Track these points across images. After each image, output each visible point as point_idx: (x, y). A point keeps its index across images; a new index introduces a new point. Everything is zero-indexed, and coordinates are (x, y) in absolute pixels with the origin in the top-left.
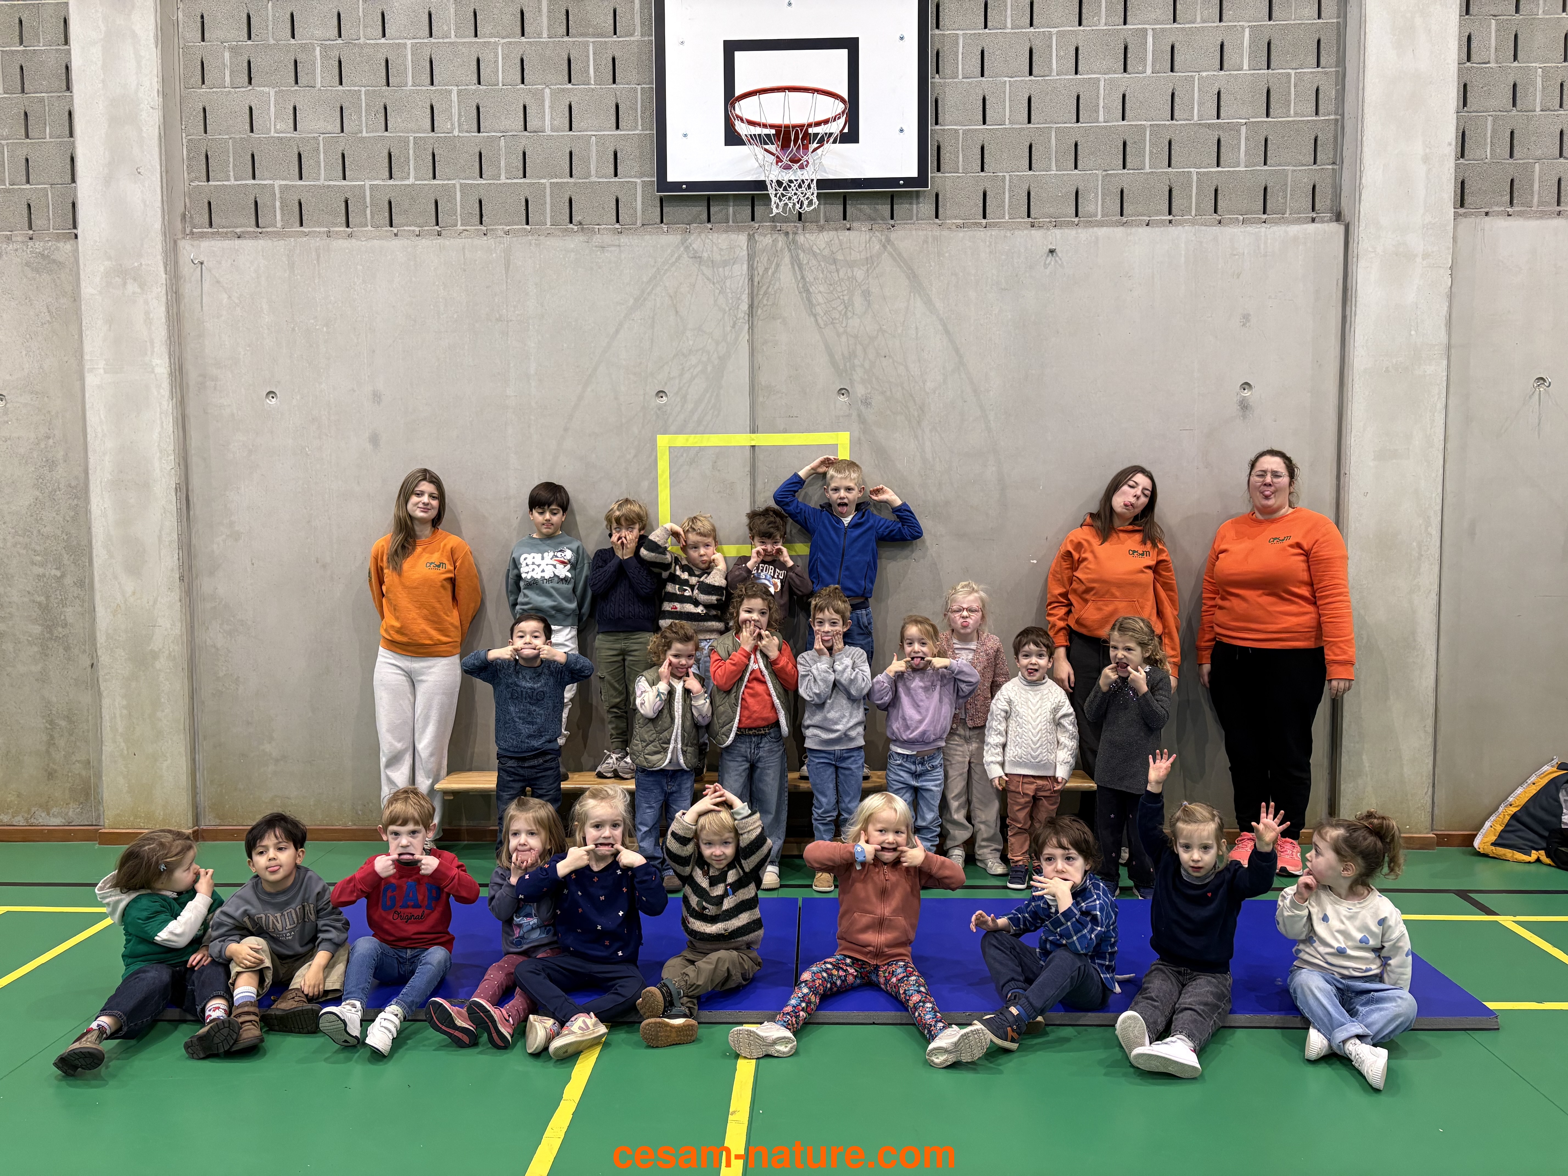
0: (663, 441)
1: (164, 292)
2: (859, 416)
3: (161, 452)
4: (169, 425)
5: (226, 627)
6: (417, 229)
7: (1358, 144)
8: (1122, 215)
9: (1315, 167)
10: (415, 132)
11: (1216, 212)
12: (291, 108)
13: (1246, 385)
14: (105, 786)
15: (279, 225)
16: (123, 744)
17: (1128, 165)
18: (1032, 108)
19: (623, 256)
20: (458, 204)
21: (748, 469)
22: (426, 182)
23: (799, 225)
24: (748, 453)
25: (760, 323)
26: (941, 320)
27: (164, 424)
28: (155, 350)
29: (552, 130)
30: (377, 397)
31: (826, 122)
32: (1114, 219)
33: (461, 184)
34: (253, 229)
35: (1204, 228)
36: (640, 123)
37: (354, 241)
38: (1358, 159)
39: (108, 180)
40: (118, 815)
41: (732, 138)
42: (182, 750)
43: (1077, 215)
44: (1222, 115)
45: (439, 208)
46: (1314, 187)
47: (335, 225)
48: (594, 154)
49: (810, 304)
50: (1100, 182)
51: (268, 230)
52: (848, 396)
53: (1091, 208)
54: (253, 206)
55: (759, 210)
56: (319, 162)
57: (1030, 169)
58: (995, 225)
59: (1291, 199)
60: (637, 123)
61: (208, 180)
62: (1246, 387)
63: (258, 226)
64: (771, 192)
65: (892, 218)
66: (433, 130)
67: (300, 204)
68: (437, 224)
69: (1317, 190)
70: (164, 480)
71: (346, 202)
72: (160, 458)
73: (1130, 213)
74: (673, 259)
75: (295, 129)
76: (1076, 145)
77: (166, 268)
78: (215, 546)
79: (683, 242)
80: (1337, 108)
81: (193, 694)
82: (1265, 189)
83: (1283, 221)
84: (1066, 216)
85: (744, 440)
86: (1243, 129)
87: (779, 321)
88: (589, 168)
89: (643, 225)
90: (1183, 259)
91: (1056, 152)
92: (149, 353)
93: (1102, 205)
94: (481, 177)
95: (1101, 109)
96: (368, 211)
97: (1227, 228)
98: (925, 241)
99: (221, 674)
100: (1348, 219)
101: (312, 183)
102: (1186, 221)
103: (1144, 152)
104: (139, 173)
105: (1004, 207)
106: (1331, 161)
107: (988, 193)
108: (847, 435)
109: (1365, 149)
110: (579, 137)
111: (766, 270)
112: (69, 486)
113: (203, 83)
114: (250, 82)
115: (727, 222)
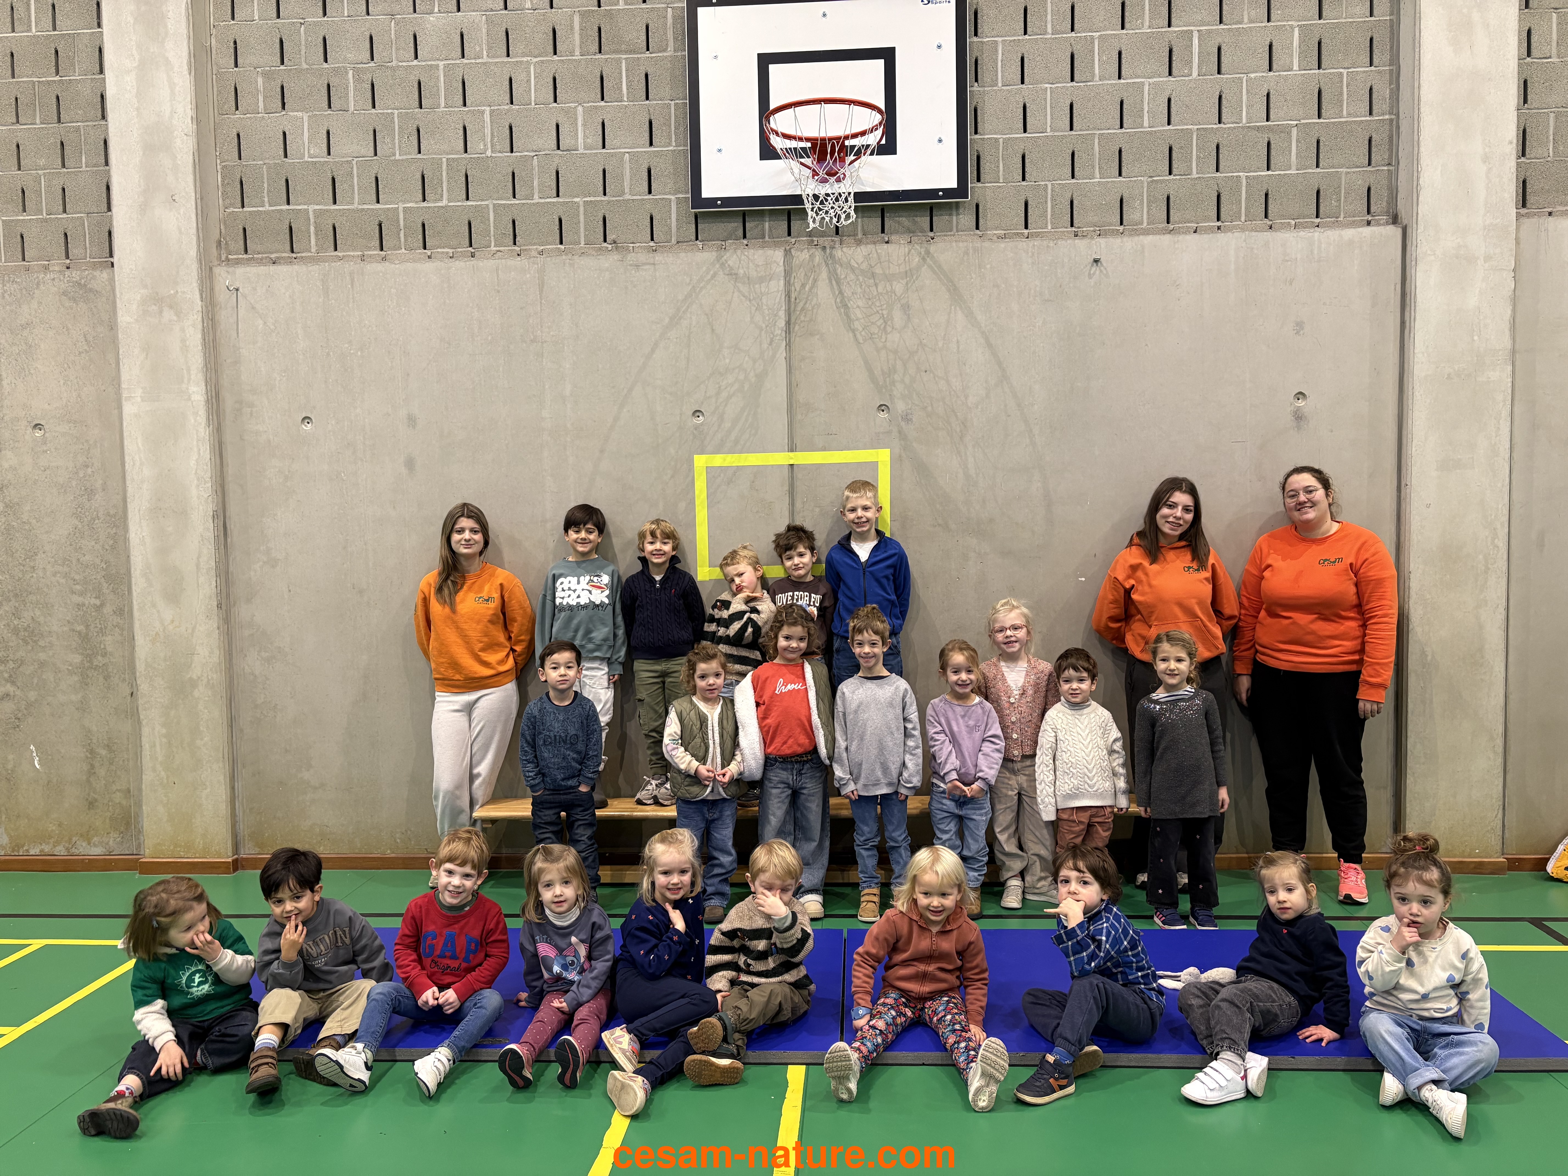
0: (701, 461)
1: (200, 319)
2: (900, 432)
3: (198, 479)
4: (206, 452)
5: (264, 655)
6: (451, 251)
7: (1415, 144)
8: (1168, 223)
9: (1369, 169)
10: (447, 154)
11: (1266, 217)
12: (325, 132)
13: (1300, 395)
14: (145, 815)
15: (313, 250)
16: (163, 773)
17: (1174, 171)
18: (1074, 115)
19: (658, 274)
20: (492, 225)
21: (786, 488)
22: (460, 204)
23: (837, 239)
24: (786, 472)
25: (797, 339)
26: (983, 333)
27: (201, 452)
28: (192, 377)
29: (585, 148)
30: (412, 421)
31: (863, 133)
32: (1161, 226)
33: (494, 205)
34: (288, 254)
35: (1254, 234)
36: (673, 139)
37: (387, 264)
38: (1414, 158)
39: (144, 208)
40: (159, 844)
41: (768, 152)
42: (222, 778)
43: (1121, 224)
44: (1272, 117)
45: (473, 229)
46: (1369, 189)
47: (369, 249)
48: (628, 172)
49: (848, 320)
50: (1145, 189)
51: (303, 255)
52: (888, 412)
53: (1136, 216)
54: (288, 231)
55: (796, 225)
56: (352, 186)
57: (1073, 177)
58: (1037, 235)
59: (1345, 202)
60: (670, 139)
61: (243, 206)
62: (1300, 396)
63: (292, 251)
64: (808, 206)
65: (931, 230)
66: (466, 151)
67: (334, 228)
68: (471, 246)
69: (1372, 192)
70: (201, 508)
71: (380, 225)
72: (198, 486)
73: (1176, 219)
74: (709, 277)
75: (329, 154)
76: (1120, 151)
77: (201, 295)
78: (252, 573)
79: (718, 259)
80: (1391, 107)
81: (232, 722)
82: (1318, 192)
83: (1337, 225)
84: (1111, 225)
85: (783, 458)
86: (1294, 131)
87: (817, 337)
88: (622, 186)
89: (678, 242)
90: (1233, 267)
91: (1100, 159)
92: (186, 381)
93: (1148, 212)
94: (514, 197)
95: (1146, 115)
96: (402, 234)
97: (1278, 234)
98: (966, 253)
99: (259, 702)
100: (1405, 222)
101: (346, 207)
102: (1235, 227)
103: (1191, 157)
104: (174, 200)
105: (1046, 217)
106: (1386, 162)
107: (1030, 203)
108: (887, 452)
109: (1422, 149)
110: (612, 155)
111: (803, 286)
112: (108, 514)
113: (237, 109)
114: (283, 107)
115: (763, 237)
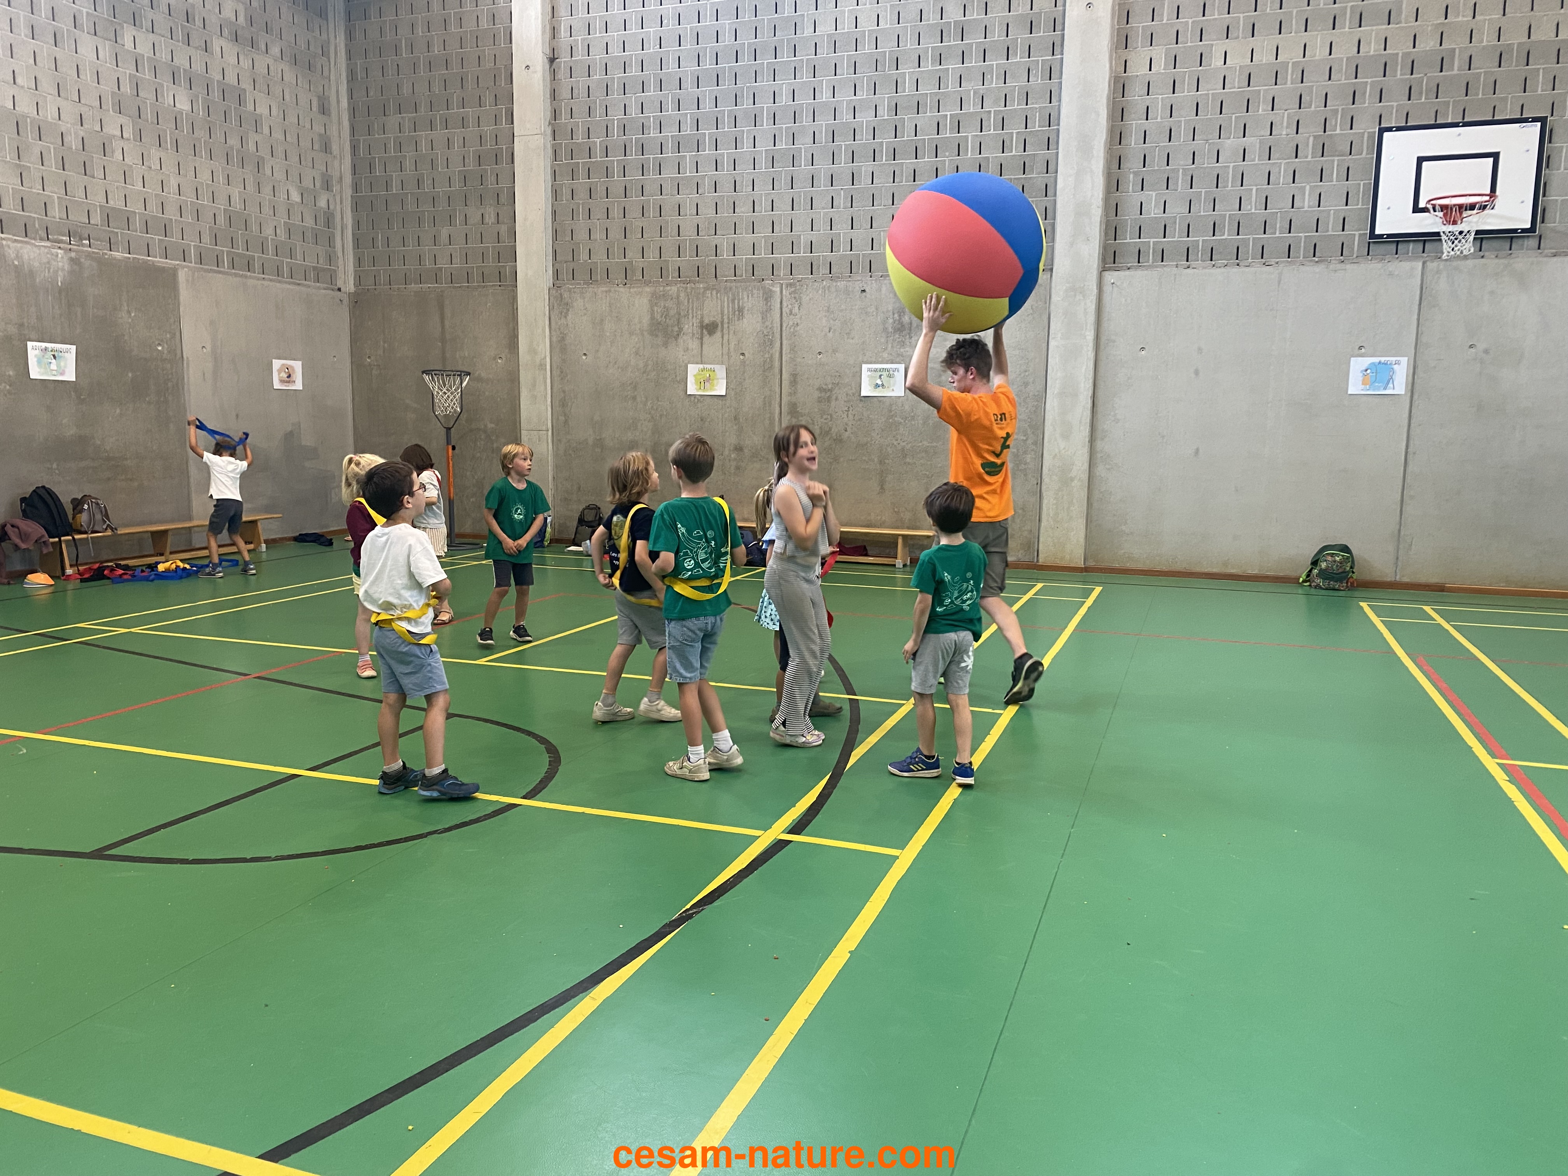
1: (1095, 299)
2: (1480, 361)
3: (1085, 379)
4: (1090, 363)
5: (1107, 466)
6: (1226, 262)
10: (1230, 212)
12: (1163, 202)
14: (1041, 543)
15: (1151, 261)
16: (1052, 522)
19: (1345, 275)
20: (1250, 248)
21: (1409, 389)
22: (1234, 237)
25: (1425, 309)
26: (1538, 307)
27: (1088, 365)
28: (1088, 327)
29: (1308, 207)
30: (1200, 350)
33: (1254, 239)
34: (1136, 264)
36: (1362, 202)
37: (1195, 270)
39: (1072, 244)
40: (1048, 556)
41: (1416, 209)
45: (1239, 251)
47: (1181, 261)
48: (1331, 220)
49: (1457, 299)
51: (1145, 264)
52: (1474, 350)
54: (1138, 252)
55: (1428, 247)
56: (1175, 229)
60: (1360, 202)
61: (1115, 240)
63: (1139, 262)
65: (1511, 251)
66: (1240, 210)
67: (1163, 251)
70: (1085, 393)
71: (1188, 249)
72: (1084, 382)
74: (1377, 276)
75: (1164, 212)
77: (1097, 286)
78: (1105, 426)
79: (1381, 266)
81: (1089, 499)
87: (1438, 308)
88: (1328, 227)
89: (1357, 257)
92: (1084, 329)
94: (1265, 234)
96: (1200, 253)
98: (1531, 263)
99: (1102, 490)
101: (1170, 240)
110: (1323, 211)
111: (1430, 281)
112: (1034, 395)
113: (1117, 190)
114: (1142, 190)
115: (1408, 254)
